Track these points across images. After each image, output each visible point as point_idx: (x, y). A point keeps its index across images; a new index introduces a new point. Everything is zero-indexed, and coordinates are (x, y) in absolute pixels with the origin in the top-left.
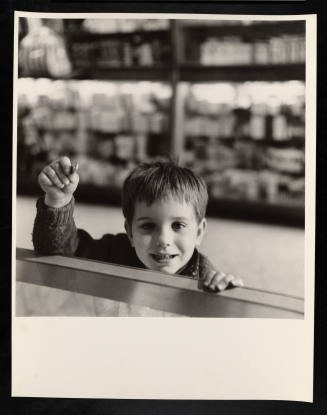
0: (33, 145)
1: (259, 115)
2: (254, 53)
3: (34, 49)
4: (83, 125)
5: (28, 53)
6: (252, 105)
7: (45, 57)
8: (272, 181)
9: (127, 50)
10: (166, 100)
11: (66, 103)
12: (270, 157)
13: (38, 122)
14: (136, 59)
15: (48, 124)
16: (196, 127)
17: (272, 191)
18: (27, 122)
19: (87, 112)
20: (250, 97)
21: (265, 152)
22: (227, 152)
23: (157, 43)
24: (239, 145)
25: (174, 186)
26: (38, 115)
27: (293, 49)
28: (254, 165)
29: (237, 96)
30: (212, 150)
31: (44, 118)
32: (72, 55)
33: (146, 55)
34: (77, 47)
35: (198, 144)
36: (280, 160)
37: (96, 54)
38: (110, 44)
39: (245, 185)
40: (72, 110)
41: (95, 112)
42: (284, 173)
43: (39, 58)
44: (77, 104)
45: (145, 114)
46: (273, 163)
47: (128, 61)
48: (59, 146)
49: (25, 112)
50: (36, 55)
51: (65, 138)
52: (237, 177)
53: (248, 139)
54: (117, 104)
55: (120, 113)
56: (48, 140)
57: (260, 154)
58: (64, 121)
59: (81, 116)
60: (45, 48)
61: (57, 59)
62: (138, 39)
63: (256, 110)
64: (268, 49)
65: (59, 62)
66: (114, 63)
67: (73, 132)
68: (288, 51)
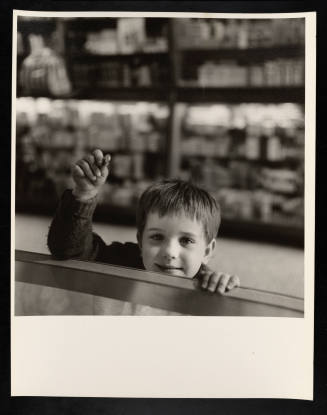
0: (31, 163)
1: (254, 136)
2: (249, 76)
3: (36, 68)
4: (81, 143)
5: (30, 73)
6: (247, 126)
7: (46, 76)
8: (266, 200)
9: (127, 71)
10: (163, 119)
11: (65, 122)
12: (265, 177)
13: (37, 140)
14: (135, 80)
15: (46, 142)
16: (192, 147)
17: (266, 210)
18: (26, 140)
19: (86, 130)
20: (246, 118)
21: (259, 172)
22: (221, 172)
23: (155, 65)
24: (234, 165)
25: (187, 202)
26: (37, 133)
27: (288, 72)
28: (249, 184)
29: (232, 117)
30: (208, 170)
31: (43, 136)
32: (72, 76)
33: (144, 76)
34: (77, 68)
35: (194, 163)
36: (274, 180)
37: (97, 75)
38: (110, 65)
39: (239, 204)
40: (71, 129)
41: (93, 131)
42: (278, 193)
43: (40, 78)
44: (76, 123)
45: (142, 134)
46: (268, 183)
47: (127, 83)
48: (56, 164)
49: (24, 130)
50: (38, 74)
51: (62, 156)
52: (231, 197)
53: (243, 159)
54: (115, 123)
55: (118, 133)
56: (46, 158)
57: (254, 174)
58: (62, 139)
59: (80, 134)
60: (47, 68)
61: (58, 78)
62: (137, 61)
63: (251, 131)
64: (263, 71)
65: (60, 82)
66: (113, 83)
67: (71, 150)
68: (283, 74)
